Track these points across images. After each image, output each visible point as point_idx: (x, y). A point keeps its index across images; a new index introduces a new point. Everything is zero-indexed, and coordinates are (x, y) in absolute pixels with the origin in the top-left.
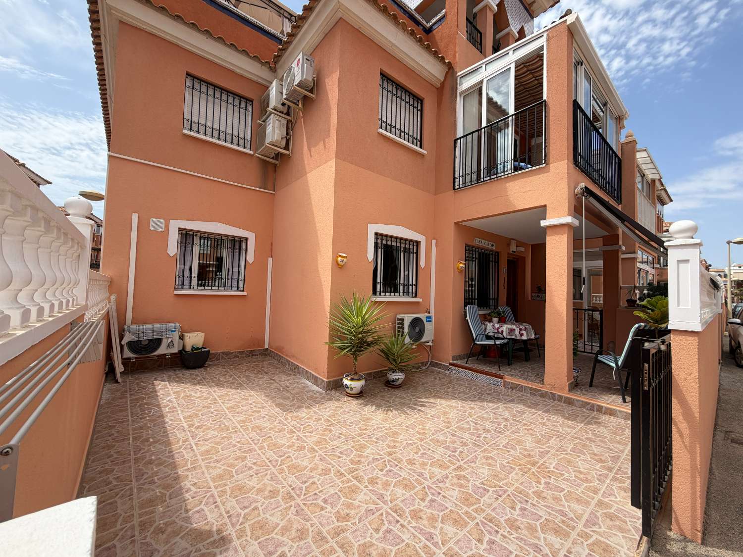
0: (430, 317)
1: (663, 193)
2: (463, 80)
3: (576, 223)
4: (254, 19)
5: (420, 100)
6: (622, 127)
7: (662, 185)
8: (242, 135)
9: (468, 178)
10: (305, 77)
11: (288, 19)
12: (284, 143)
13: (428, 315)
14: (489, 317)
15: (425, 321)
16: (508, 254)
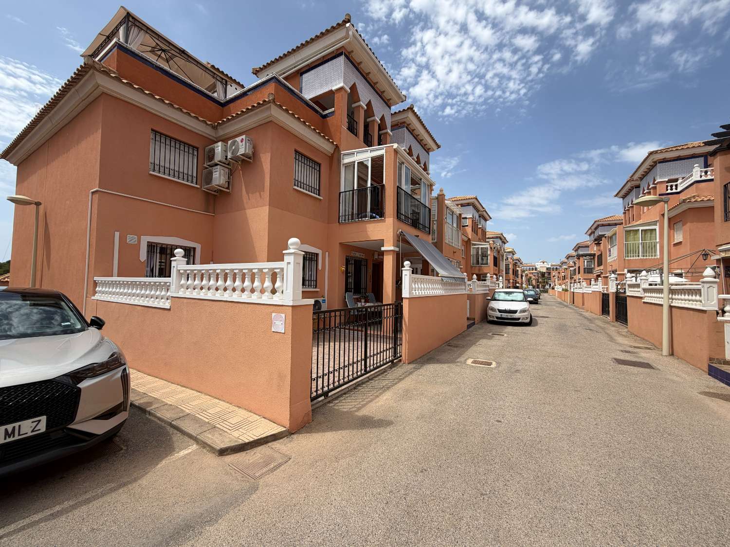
0: (325, 300)
1: (484, 213)
2: (345, 157)
3: (397, 249)
4: (198, 86)
5: (320, 165)
6: (432, 190)
7: (483, 208)
8: (190, 173)
9: (347, 217)
10: (247, 151)
11: (221, 82)
12: (227, 185)
13: (323, 299)
14: (359, 299)
15: (321, 302)
16: (373, 260)
